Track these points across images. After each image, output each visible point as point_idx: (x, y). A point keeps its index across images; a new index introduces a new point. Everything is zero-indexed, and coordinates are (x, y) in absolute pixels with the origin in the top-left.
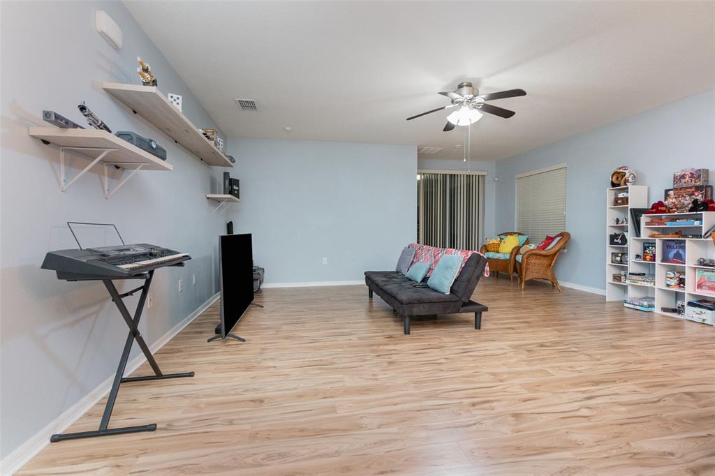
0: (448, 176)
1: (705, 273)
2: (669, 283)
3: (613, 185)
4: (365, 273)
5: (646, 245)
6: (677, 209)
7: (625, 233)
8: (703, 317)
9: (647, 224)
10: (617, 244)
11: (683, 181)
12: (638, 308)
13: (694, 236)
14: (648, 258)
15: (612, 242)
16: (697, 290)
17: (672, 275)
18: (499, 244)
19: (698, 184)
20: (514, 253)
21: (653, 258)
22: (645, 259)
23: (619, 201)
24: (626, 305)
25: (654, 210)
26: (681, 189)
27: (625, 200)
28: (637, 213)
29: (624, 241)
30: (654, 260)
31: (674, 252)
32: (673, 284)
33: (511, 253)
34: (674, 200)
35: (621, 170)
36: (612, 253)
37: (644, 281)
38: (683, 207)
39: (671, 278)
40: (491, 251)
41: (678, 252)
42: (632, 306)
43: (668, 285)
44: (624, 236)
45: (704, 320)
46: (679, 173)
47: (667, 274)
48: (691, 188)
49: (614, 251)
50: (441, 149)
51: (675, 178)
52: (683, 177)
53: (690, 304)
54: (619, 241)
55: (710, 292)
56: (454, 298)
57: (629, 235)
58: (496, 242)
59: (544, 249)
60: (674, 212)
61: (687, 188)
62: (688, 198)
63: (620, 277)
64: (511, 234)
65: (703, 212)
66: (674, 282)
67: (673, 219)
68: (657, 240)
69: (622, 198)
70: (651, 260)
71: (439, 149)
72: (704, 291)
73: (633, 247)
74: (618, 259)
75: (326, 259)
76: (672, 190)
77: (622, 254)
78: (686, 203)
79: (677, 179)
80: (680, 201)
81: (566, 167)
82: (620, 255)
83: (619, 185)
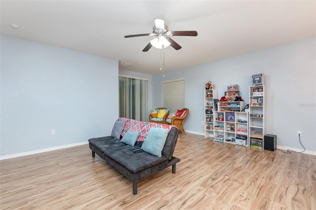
0: (131, 79)
1: (241, 125)
2: (228, 129)
3: (206, 89)
4: (89, 141)
5: (219, 114)
6: (230, 100)
7: (212, 109)
8: (242, 143)
9: (220, 105)
10: (209, 114)
11: (231, 89)
12: (219, 141)
13: (237, 111)
14: (221, 119)
15: (206, 113)
16: (238, 132)
17: (229, 126)
18: (157, 114)
19: (236, 90)
20: (165, 118)
21: (223, 120)
22: (219, 120)
23: (209, 96)
24: (214, 140)
25: (223, 100)
26: (231, 92)
27: (212, 96)
28: (216, 101)
29: (212, 113)
30: (223, 121)
31: (230, 117)
32: (229, 130)
33: (163, 118)
34: (228, 96)
35: (210, 83)
36: (206, 118)
37: (221, 129)
38: (231, 99)
39: (228, 127)
40: (154, 117)
41: (231, 117)
42: (216, 140)
43: (228, 130)
44: (211, 110)
45: (243, 144)
46: (230, 86)
47: (227, 126)
48: (234, 92)
49: (207, 117)
50: (131, 64)
51: (228, 87)
52: (231, 87)
53: (237, 138)
54: (209, 112)
55: (242, 132)
56: (165, 159)
57: (213, 110)
58: (156, 113)
59: (180, 116)
60: (228, 101)
61: (232, 92)
62: (233, 96)
63: (210, 128)
64: (162, 109)
65: (241, 102)
66: (229, 129)
67: (229, 104)
68: (224, 112)
69: (210, 95)
70: (222, 120)
71: (130, 64)
72: (240, 132)
73: (215, 115)
74: (209, 120)
75: (54, 130)
76: (227, 92)
77: (210, 118)
78: (232, 97)
79: (229, 88)
80: (230, 97)
81: (184, 80)
82: (209, 118)
83: (209, 89)
